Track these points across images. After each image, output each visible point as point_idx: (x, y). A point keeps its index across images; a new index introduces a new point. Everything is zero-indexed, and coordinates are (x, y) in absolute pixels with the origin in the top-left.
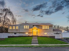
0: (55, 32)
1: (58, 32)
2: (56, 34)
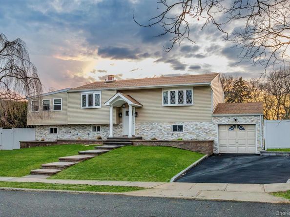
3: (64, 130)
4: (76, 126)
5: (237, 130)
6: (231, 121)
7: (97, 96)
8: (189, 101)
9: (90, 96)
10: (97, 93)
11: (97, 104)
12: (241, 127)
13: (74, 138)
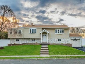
0: (72, 38)
1: (77, 38)
2: (74, 40)
3: (22, 40)
4: (26, 39)
5: (75, 41)
6: (74, 38)
7: (35, 30)
8: (63, 33)
9: (33, 30)
10: (35, 29)
11: (35, 32)
12: (76, 40)
13: (26, 43)
